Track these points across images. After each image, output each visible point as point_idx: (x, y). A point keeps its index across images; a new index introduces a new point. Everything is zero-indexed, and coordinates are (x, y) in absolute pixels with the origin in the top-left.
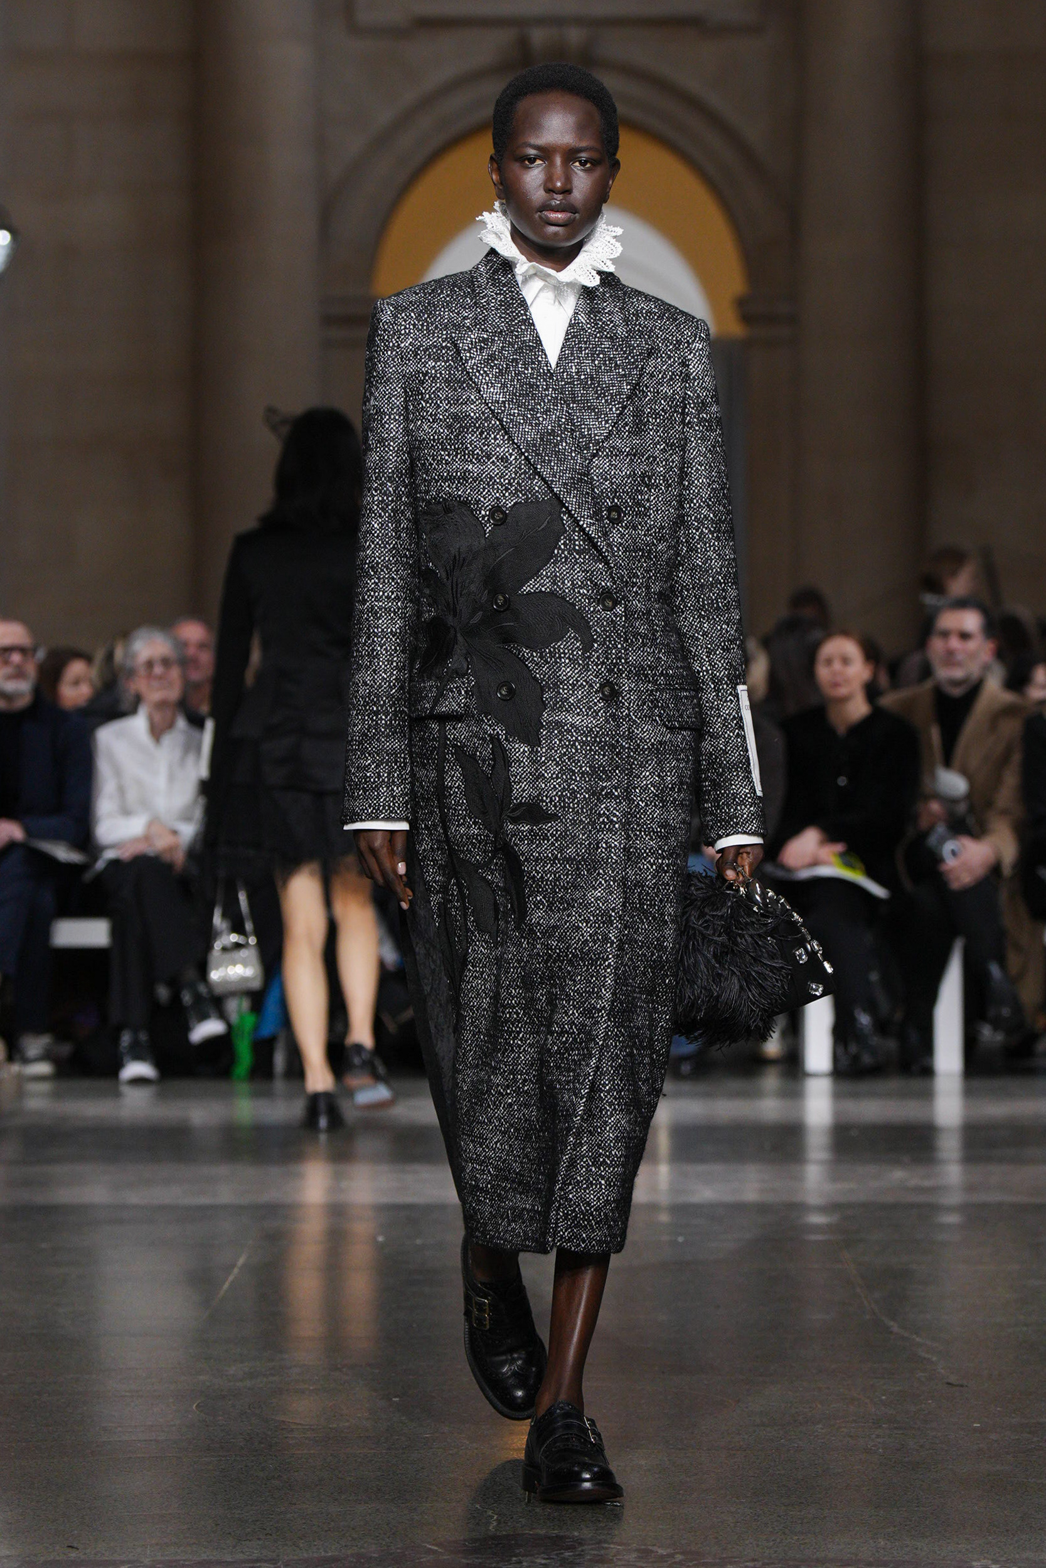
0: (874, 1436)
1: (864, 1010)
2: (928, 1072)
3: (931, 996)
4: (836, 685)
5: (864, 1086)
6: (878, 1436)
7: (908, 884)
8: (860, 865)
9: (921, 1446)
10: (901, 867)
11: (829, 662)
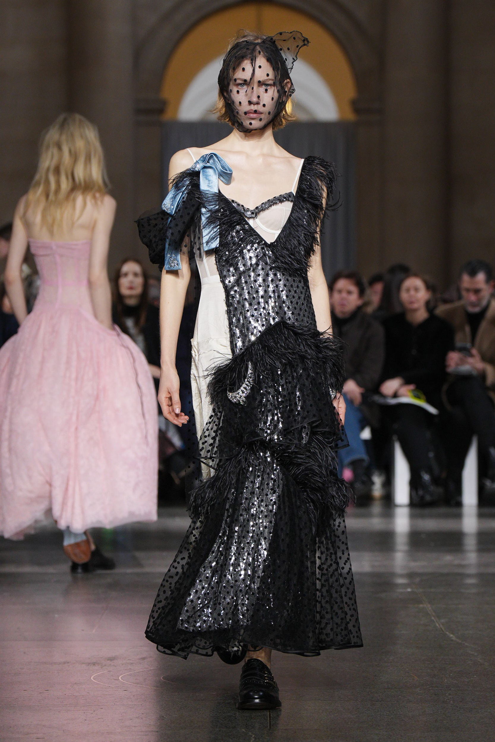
0: (447, 694)
1: (426, 472)
2: (459, 504)
3: (461, 465)
4: (412, 303)
5: (427, 511)
6: (450, 694)
7: (448, 407)
8: (423, 396)
9: (473, 700)
10: (444, 398)
11: (408, 290)
